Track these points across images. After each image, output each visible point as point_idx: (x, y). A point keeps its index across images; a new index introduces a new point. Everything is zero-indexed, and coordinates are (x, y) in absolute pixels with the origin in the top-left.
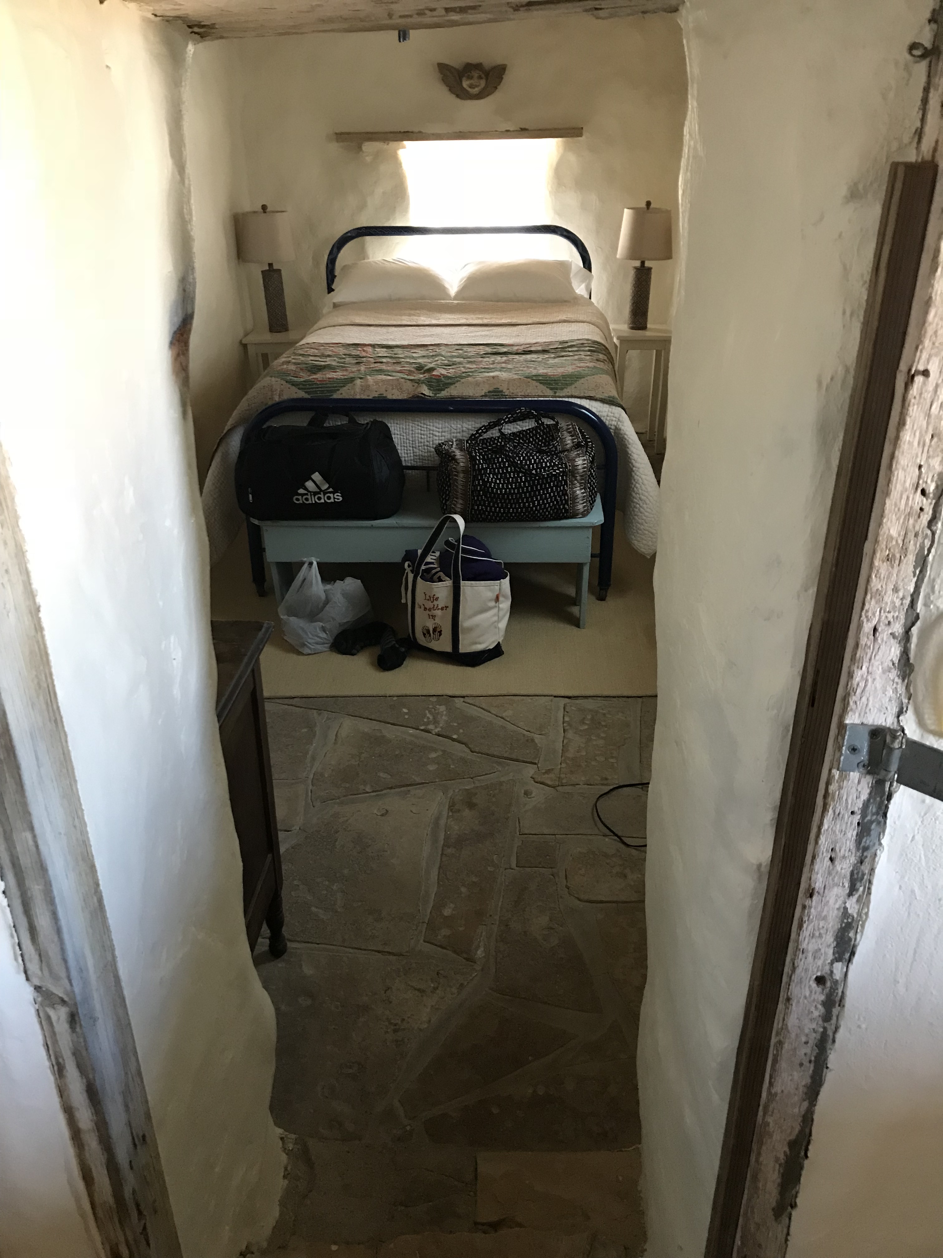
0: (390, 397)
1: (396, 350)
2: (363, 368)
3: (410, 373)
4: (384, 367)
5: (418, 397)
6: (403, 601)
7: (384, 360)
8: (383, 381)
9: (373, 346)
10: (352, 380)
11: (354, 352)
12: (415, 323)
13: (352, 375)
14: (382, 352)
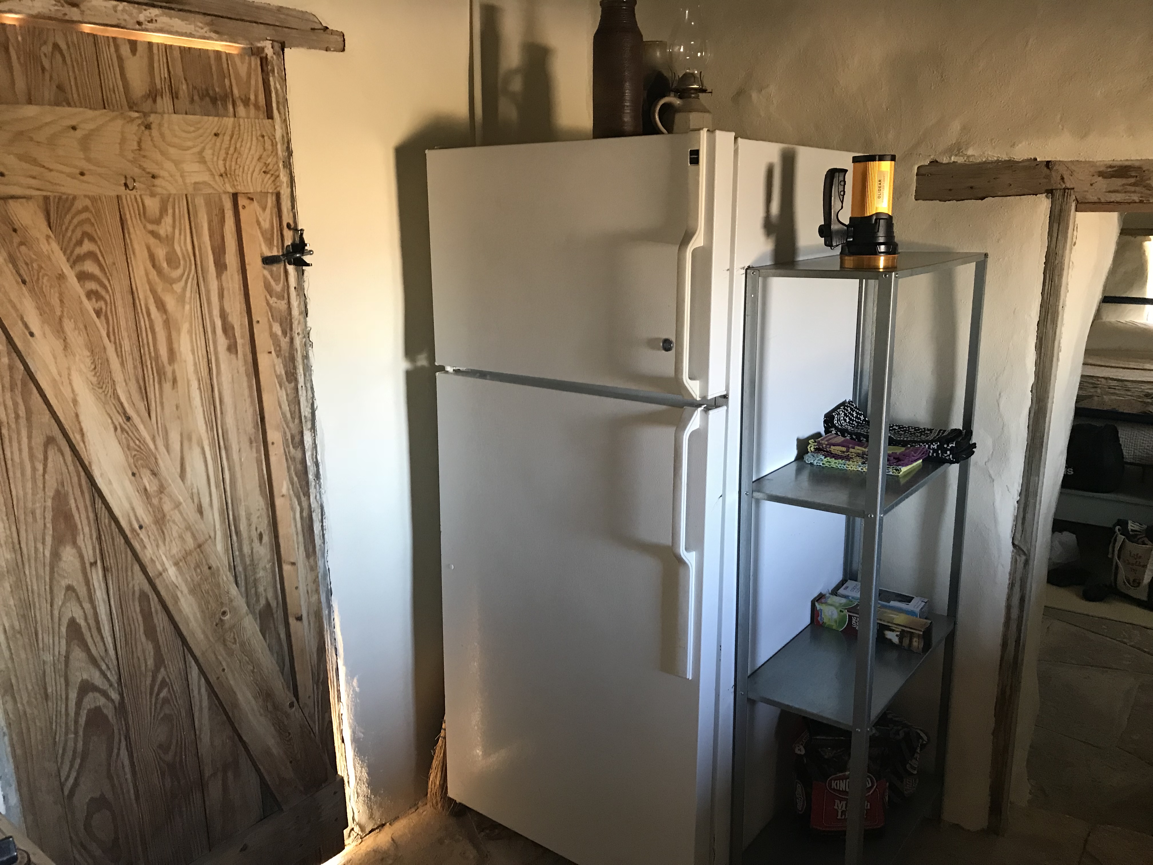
0: (1121, 410)
1: (1126, 383)
2: (1099, 391)
3: (1140, 397)
4: (1117, 392)
5: (1146, 413)
6: (1110, 556)
7: (1117, 388)
8: (1116, 400)
9: (1106, 378)
10: (1091, 397)
11: (1091, 381)
12: (1140, 367)
13: (1090, 394)
14: (1115, 383)
